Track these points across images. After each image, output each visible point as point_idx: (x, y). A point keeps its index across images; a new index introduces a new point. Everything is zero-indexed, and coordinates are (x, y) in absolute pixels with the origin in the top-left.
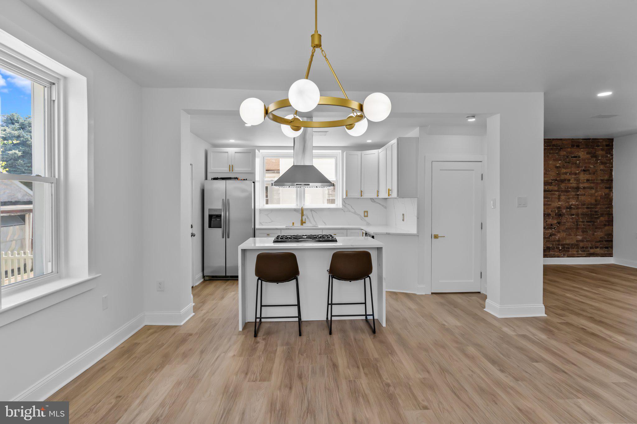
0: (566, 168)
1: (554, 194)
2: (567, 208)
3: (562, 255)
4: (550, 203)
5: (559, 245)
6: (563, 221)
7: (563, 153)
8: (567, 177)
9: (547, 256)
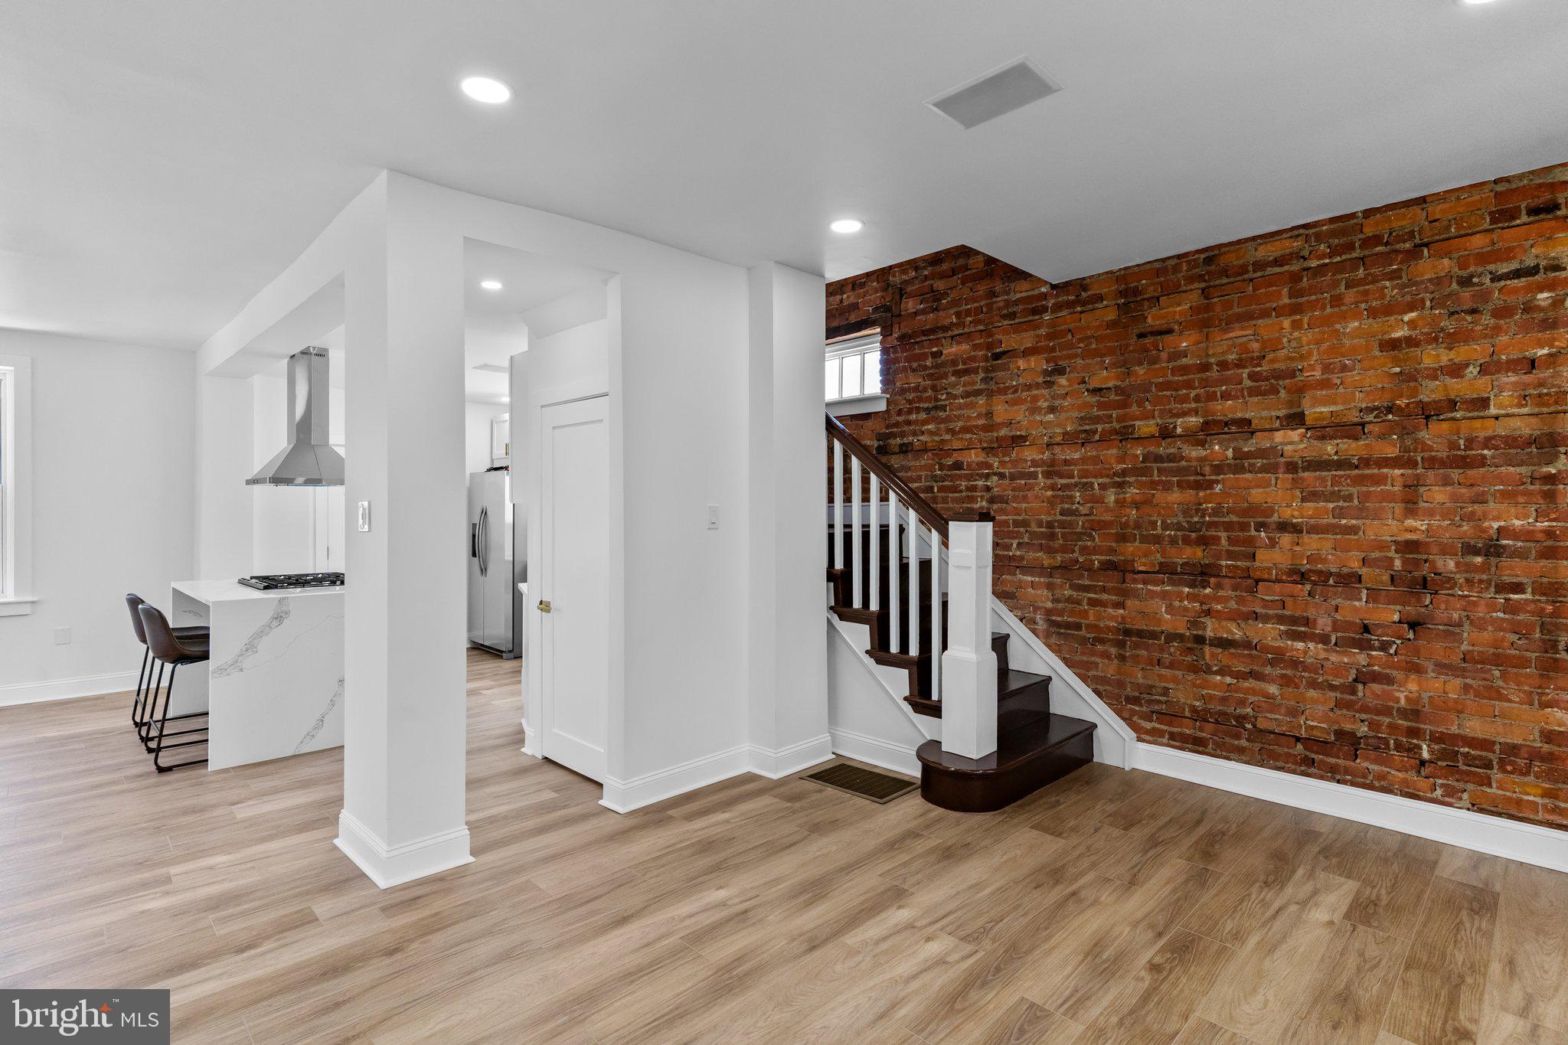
0: (1453, 340)
1: (1381, 480)
2: (1470, 550)
3: (1439, 792)
4: (1354, 522)
5: (1414, 733)
6: (1441, 614)
7: (1428, 267)
8: (1471, 384)
9: (1338, 777)
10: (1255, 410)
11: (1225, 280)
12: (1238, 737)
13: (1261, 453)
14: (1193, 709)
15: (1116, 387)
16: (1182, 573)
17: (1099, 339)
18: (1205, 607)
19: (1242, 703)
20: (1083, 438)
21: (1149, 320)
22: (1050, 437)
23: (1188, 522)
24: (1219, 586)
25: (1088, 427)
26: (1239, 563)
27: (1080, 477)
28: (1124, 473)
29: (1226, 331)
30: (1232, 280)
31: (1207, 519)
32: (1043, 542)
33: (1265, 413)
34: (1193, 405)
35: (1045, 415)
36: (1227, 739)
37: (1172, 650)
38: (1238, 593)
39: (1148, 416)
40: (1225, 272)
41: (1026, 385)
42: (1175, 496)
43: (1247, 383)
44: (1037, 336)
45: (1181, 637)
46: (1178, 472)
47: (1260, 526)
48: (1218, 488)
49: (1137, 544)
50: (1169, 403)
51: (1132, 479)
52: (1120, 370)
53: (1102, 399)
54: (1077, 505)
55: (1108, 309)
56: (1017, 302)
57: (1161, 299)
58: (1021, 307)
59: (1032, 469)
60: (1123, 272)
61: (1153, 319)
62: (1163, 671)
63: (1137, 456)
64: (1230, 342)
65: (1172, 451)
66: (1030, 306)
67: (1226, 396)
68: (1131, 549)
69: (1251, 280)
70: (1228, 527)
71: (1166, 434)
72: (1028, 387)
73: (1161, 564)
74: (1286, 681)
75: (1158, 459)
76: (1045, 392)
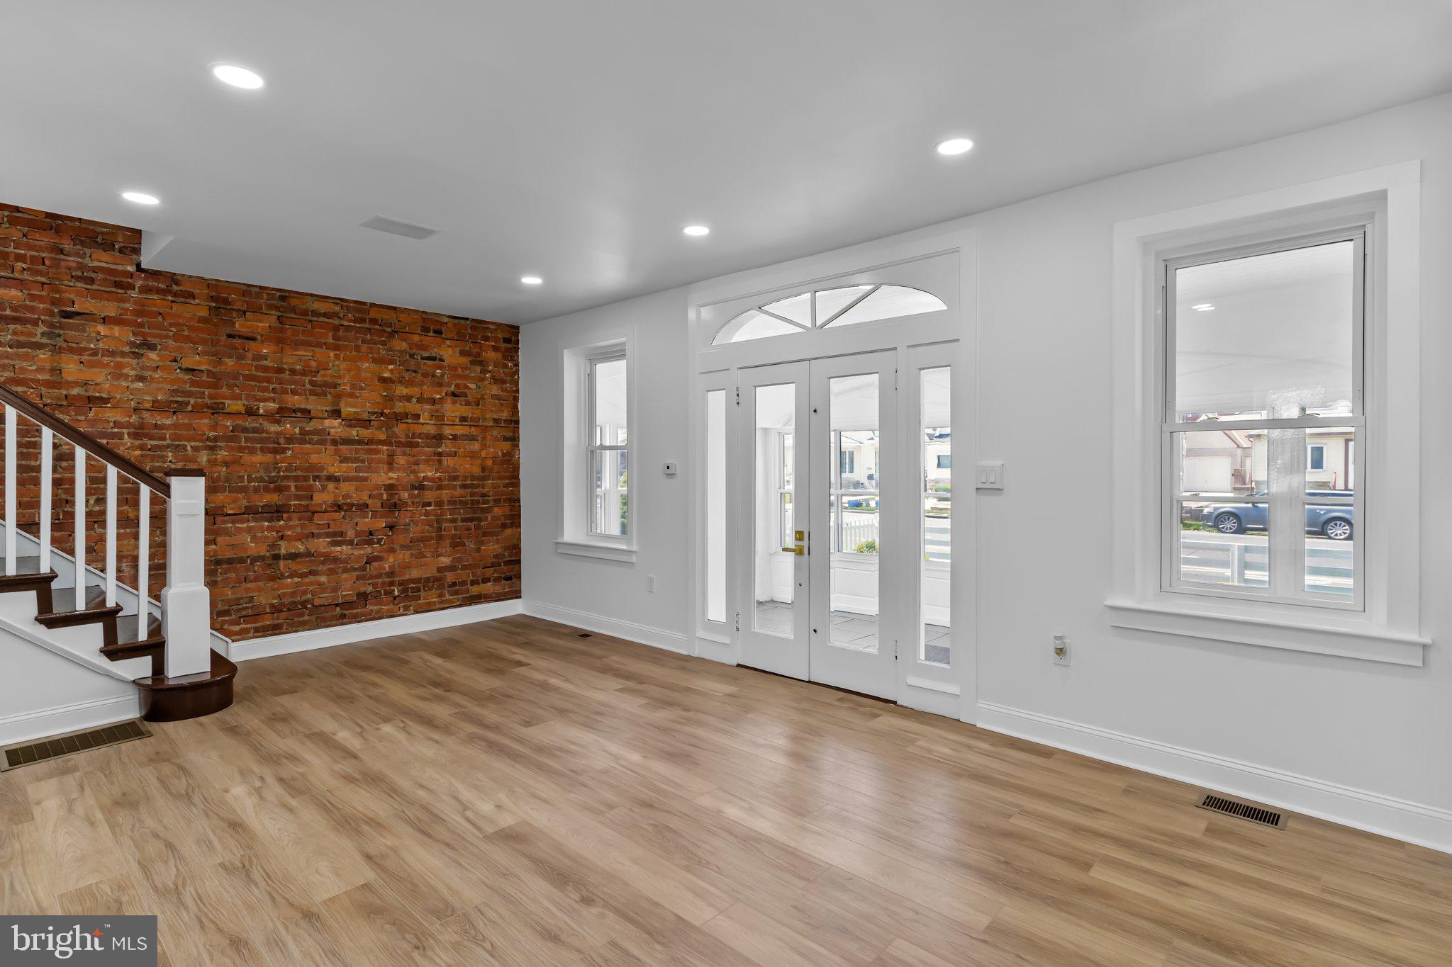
0: (410, 383)
1: (377, 452)
2: (413, 487)
3: (402, 610)
4: (365, 475)
5: (392, 584)
6: (402, 521)
7: (399, 345)
8: (412, 407)
9: (358, 620)
10: (314, 405)
11: (294, 316)
12: (302, 615)
13: (315, 432)
14: (272, 606)
15: (208, 371)
16: (262, 512)
17: (190, 328)
18: (280, 534)
19: (305, 592)
20: (175, 408)
21: (237, 325)
22: (138, 403)
23: (268, 476)
24: (290, 519)
25: (180, 399)
26: (303, 502)
27: (172, 440)
28: (216, 439)
29: (295, 350)
30: (298, 317)
31: (282, 474)
32: (129, 496)
33: (319, 407)
34: (272, 395)
35: (132, 382)
36: (296, 619)
37: (256, 568)
38: (302, 522)
39: (236, 398)
40: (293, 310)
41: (108, 351)
42: (258, 458)
43: (308, 386)
44: (123, 309)
45: (262, 558)
46: (261, 441)
47: (316, 478)
48: (289, 453)
49: (227, 493)
50: (254, 391)
51: (222, 444)
52: (212, 358)
53: (194, 378)
54: (169, 464)
55: (200, 307)
56: (95, 270)
57: (247, 314)
58: (100, 276)
59: (116, 430)
60: (214, 282)
61: (240, 326)
62: (249, 585)
63: (227, 427)
64: (298, 358)
65: (255, 425)
66: (112, 278)
67: (294, 392)
68: (222, 498)
69: (311, 321)
70: (296, 479)
71: (251, 412)
72: (112, 354)
73: (246, 507)
74: (332, 572)
75: (245, 430)
76: (134, 362)
